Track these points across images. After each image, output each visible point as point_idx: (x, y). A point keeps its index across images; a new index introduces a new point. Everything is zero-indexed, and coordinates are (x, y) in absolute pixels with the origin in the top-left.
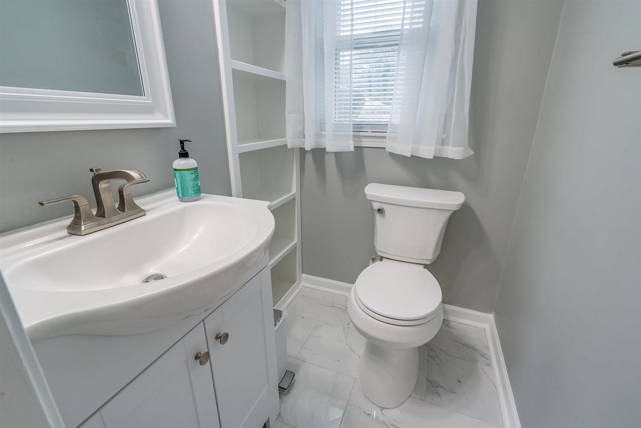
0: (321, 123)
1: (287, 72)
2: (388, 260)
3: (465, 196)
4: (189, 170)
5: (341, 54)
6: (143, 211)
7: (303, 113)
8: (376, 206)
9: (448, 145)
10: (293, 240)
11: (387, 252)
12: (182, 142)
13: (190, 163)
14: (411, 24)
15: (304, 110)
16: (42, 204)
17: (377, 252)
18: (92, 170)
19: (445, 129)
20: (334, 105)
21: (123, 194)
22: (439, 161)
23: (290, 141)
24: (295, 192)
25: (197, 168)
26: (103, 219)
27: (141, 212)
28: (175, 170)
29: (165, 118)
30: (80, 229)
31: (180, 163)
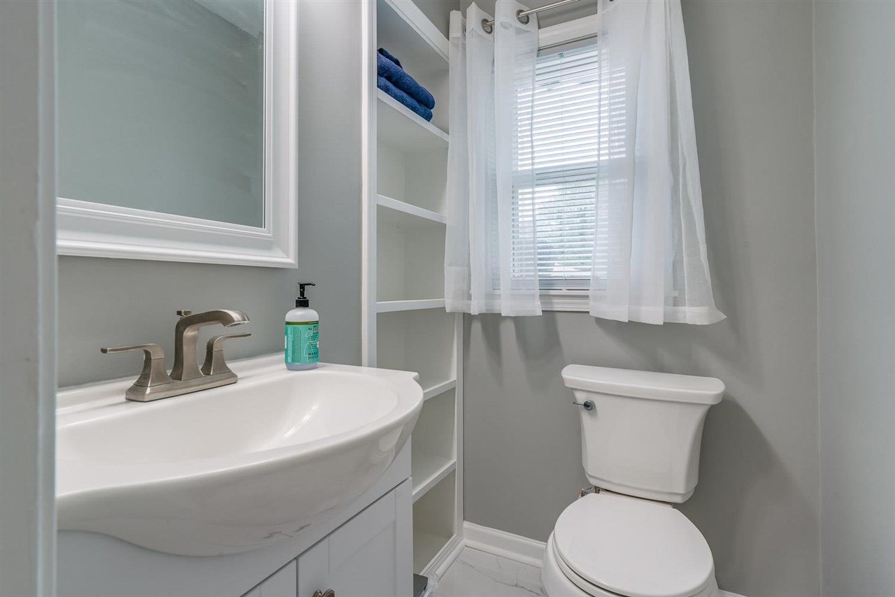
0: (493, 280)
1: (448, 213)
2: (608, 493)
3: (725, 384)
4: (307, 323)
5: (520, 191)
6: (234, 376)
7: (469, 266)
8: (581, 398)
9: (685, 306)
10: (449, 457)
11: (605, 478)
12: (302, 286)
13: (309, 314)
14: (610, 154)
15: (469, 262)
16: (104, 351)
17: (588, 477)
18: (179, 313)
19: (676, 283)
20: (512, 260)
21: (212, 350)
22: (673, 330)
23: (450, 302)
24: (455, 379)
25: (317, 322)
26: (179, 382)
27: (232, 378)
28: (288, 323)
29: (285, 257)
30: (143, 392)
31: (297, 314)
